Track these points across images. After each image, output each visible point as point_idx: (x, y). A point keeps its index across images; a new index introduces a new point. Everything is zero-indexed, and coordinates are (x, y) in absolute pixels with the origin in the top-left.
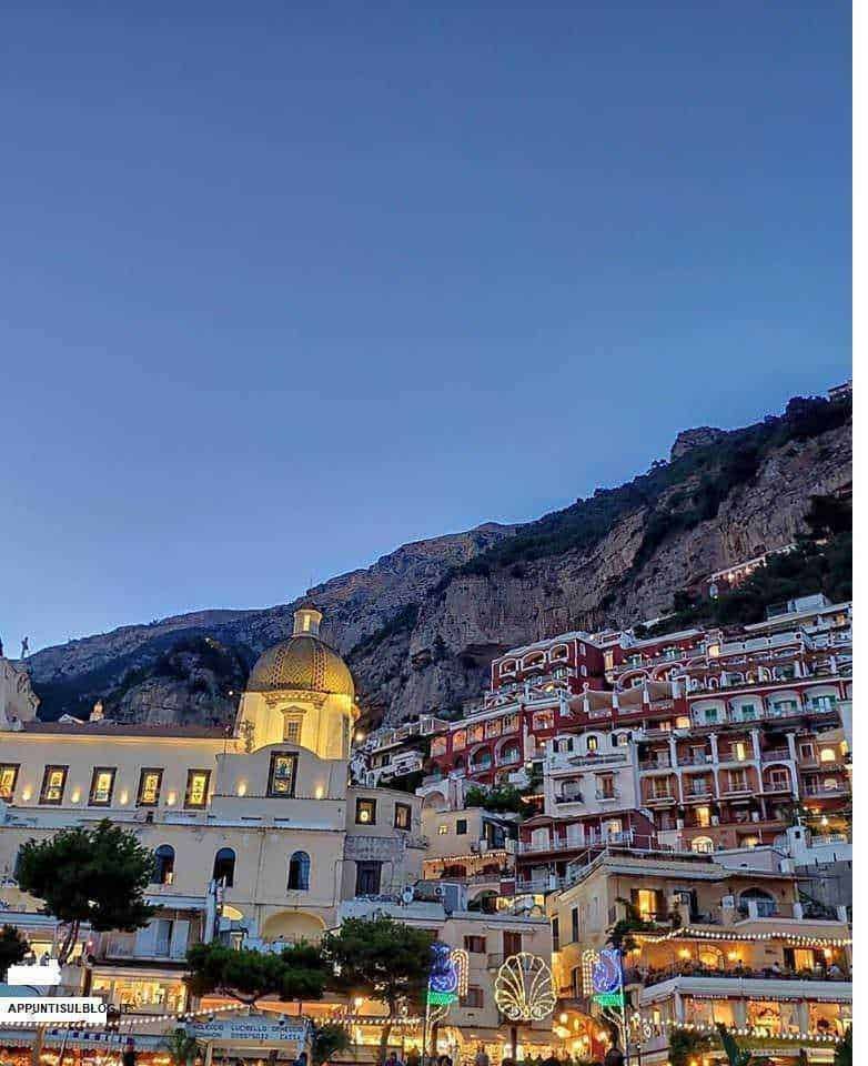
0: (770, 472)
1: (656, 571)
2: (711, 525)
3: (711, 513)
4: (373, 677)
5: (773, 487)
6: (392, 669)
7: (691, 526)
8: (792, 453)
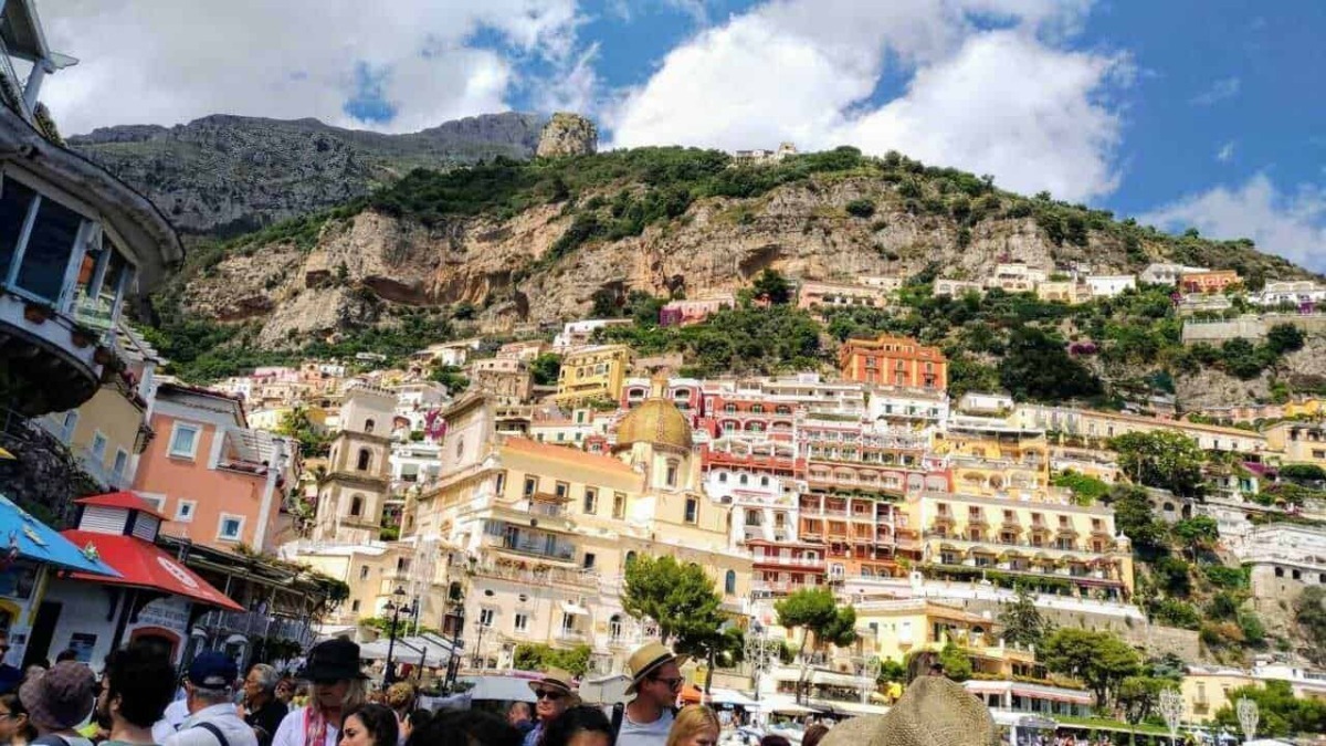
0: (701, 215)
1: (578, 266)
2: (635, 242)
3: (636, 231)
4: (251, 278)
5: (702, 231)
6: (275, 277)
7: (616, 238)
8: (718, 207)
